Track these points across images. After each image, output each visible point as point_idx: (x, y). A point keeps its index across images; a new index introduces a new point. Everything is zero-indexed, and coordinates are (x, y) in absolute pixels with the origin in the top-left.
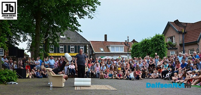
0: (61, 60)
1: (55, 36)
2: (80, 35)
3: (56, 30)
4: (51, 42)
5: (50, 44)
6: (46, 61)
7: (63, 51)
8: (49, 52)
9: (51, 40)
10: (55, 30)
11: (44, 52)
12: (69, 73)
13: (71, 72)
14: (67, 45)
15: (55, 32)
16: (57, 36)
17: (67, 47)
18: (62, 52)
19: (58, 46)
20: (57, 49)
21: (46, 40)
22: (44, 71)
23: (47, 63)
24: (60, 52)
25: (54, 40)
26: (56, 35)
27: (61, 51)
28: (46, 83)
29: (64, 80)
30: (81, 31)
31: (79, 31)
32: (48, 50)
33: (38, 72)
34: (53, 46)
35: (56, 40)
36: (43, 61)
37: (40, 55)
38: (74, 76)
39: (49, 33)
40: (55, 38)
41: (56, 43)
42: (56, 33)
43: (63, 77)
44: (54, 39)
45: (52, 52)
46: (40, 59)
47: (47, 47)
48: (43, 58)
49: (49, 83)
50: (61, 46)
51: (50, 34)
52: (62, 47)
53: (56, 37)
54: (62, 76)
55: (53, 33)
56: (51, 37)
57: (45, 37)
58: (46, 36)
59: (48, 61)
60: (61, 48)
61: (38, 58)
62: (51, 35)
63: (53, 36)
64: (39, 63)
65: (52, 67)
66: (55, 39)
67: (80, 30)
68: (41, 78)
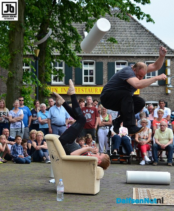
0: (89, 108)
1: (69, 34)
2: (147, 31)
3: (72, 15)
4: (56, 52)
5: (53, 57)
6: (42, 111)
7: (91, 80)
8: (50, 84)
9: (56, 45)
10: (68, 15)
11: (36, 82)
12: (112, 151)
13: (118, 145)
14: (105, 62)
15: (69, 22)
16: (76, 33)
17: (105, 67)
18: (89, 83)
19: (79, 65)
20: (73, 73)
21: (40, 46)
22: (36, 141)
23: (43, 117)
24: (84, 83)
25: (66, 46)
26: (72, 29)
27: (86, 80)
28: (44, 181)
29: (98, 172)
30: (149, 20)
31: (145, 17)
32: (46, 77)
33: (17, 144)
34: (61, 65)
35: (72, 47)
36: (34, 112)
37: (23, 93)
38: (128, 158)
39: (52, 24)
40: (67, 41)
41: (72, 56)
42: (73, 24)
43: (96, 164)
44: (65, 43)
45: (58, 83)
46: (24, 104)
47: (46, 67)
48: (32, 102)
49: (52, 181)
50: (86, 64)
51: (53, 28)
52: (89, 68)
53: (73, 38)
54: (94, 160)
55: (63, 25)
56: (58, 36)
57: (39, 37)
58: (43, 33)
59: (48, 110)
60: (86, 72)
61: (17, 102)
62: (56, 31)
63: (64, 34)
64: (22, 118)
65: (58, 128)
66: (70, 42)
67: (148, 16)
68: (27, 162)
